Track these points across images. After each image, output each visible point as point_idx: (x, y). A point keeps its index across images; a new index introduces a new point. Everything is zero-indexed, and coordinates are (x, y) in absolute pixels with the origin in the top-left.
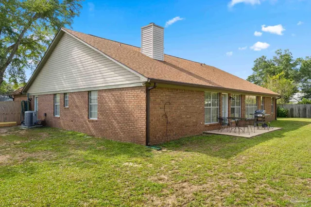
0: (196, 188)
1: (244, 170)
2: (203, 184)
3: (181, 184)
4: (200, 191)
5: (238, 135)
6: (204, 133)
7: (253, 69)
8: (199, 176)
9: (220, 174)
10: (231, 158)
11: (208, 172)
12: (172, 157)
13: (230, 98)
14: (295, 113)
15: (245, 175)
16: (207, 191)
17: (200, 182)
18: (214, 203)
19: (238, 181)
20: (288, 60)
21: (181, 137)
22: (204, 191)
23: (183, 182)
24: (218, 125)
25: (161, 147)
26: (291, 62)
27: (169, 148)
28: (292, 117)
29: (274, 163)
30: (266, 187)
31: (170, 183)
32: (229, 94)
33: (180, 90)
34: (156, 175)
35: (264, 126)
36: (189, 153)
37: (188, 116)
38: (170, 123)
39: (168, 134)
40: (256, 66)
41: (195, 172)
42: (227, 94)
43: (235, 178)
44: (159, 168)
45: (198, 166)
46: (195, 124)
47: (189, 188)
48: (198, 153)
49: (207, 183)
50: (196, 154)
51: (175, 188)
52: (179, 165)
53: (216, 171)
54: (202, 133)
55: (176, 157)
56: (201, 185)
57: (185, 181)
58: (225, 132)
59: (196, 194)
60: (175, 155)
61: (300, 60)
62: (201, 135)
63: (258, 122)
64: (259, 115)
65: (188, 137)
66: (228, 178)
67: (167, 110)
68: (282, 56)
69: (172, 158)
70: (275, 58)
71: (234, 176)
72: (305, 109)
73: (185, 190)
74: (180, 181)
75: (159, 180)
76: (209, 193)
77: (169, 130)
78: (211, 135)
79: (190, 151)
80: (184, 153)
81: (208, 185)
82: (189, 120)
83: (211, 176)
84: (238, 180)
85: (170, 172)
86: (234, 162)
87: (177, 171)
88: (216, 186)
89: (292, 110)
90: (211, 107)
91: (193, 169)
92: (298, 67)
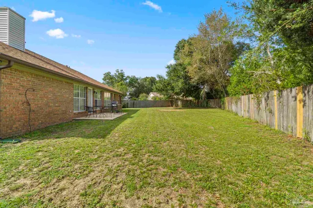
0: (81, 183)
1: (123, 145)
2: (89, 173)
3: (57, 184)
4: (90, 187)
5: (103, 119)
6: (73, 120)
7: (103, 79)
8: (81, 163)
9: (105, 155)
10: (107, 136)
11: (90, 156)
12: (38, 148)
13: (94, 92)
14: (129, 105)
15: (126, 149)
16: (99, 181)
17: (84, 172)
18: (114, 197)
19: (125, 157)
20: (123, 76)
21: (48, 125)
22: (95, 183)
23: (59, 180)
24: (85, 112)
25: (20, 139)
26: (124, 78)
27: (33, 138)
28: (128, 108)
29: (140, 135)
30: (149, 156)
31: (37, 189)
32: (93, 89)
33: (47, 78)
34: (7, 184)
35: (118, 112)
36: (62, 139)
37: (57, 105)
38: (34, 111)
39: (31, 123)
40: (105, 77)
41: (75, 160)
42: (91, 89)
43: (120, 156)
44: (14, 168)
45: (76, 151)
46: (64, 113)
47: (72, 187)
48: (73, 138)
49: (94, 171)
50: (71, 139)
51: (47, 197)
52: (50, 155)
53: (98, 152)
54: (71, 120)
55: (43, 147)
56: (87, 175)
57: (63, 178)
58: (92, 117)
59: (85, 195)
60: (43, 144)
61: (128, 77)
62: (71, 121)
63: (113, 110)
64: (114, 105)
65: (57, 125)
66: (114, 157)
67: (30, 96)
68: (119, 74)
69: (38, 150)
70: (116, 74)
71: (118, 153)
72: (134, 103)
73: (64, 193)
74: (55, 180)
75: (13, 191)
76: (103, 184)
77: (33, 119)
78: (80, 121)
79: (63, 137)
80: (55, 140)
81: (96, 172)
82: (58, 108)
83: (96, 160)
84: (123, 156)
85: (35, 170)
86: (111, 139)
87: (47, 165)
88: (106, 171)
89: (128, 104)
90: (79, 98)
91: (71, 157)
92: (128, 81)
